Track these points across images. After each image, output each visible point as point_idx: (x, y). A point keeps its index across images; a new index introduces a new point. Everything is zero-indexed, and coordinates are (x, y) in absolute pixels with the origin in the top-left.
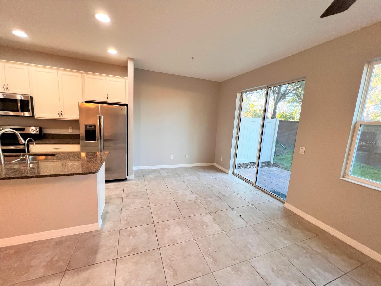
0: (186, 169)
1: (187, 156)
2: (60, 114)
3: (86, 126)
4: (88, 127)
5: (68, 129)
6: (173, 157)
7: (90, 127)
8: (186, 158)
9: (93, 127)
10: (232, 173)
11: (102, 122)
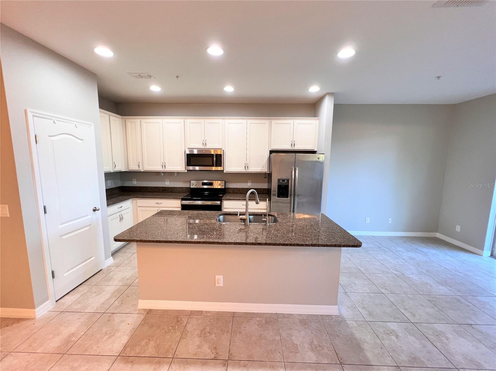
0: (391, 238)
1: (390, 219)
2: (246, 167)
3: (279, 180)
4: (281, 181)
5: (247, 182)
6: (368, 220)
7: (283, 181)
8: (389, 222)
9: (286, 181)
10: (489, 255)
11: (297, 175)
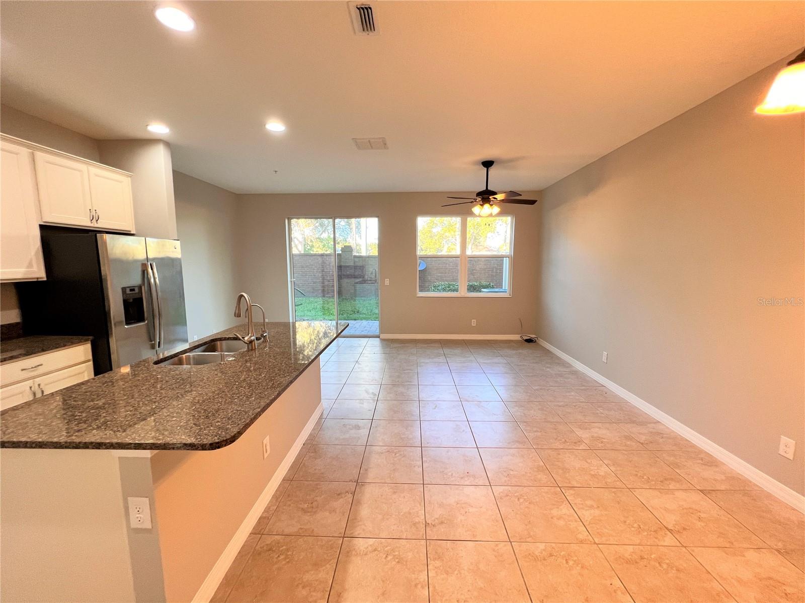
3: (124, 290)
4: (128, 291)
7: (131, 290)
11: (156, 276)
